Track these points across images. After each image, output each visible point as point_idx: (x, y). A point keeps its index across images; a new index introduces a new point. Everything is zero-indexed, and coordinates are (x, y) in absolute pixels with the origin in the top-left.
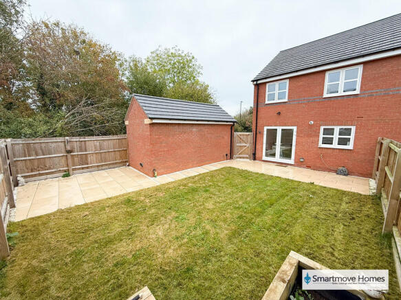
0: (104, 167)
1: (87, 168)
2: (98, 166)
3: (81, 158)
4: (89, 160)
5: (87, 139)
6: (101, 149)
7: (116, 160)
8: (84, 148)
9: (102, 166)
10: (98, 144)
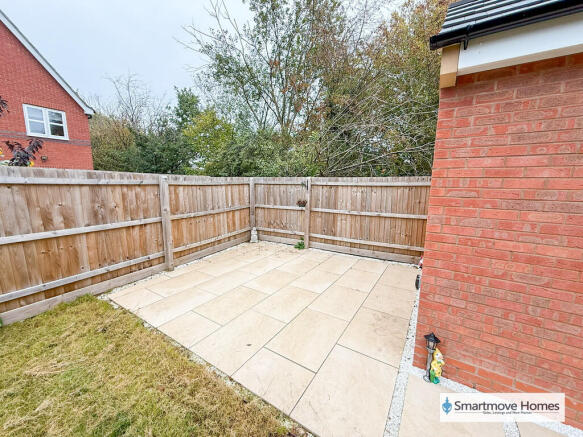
0: (363, 251)
1: (333, 242)
2: (352, 245)
3: (327, 221)
4: (338, 229)
5: (341, 181)
6: (363, 208)
7: (394, 242)
8: (332, 201)
9: (361, 246)
10: (359, 194)
